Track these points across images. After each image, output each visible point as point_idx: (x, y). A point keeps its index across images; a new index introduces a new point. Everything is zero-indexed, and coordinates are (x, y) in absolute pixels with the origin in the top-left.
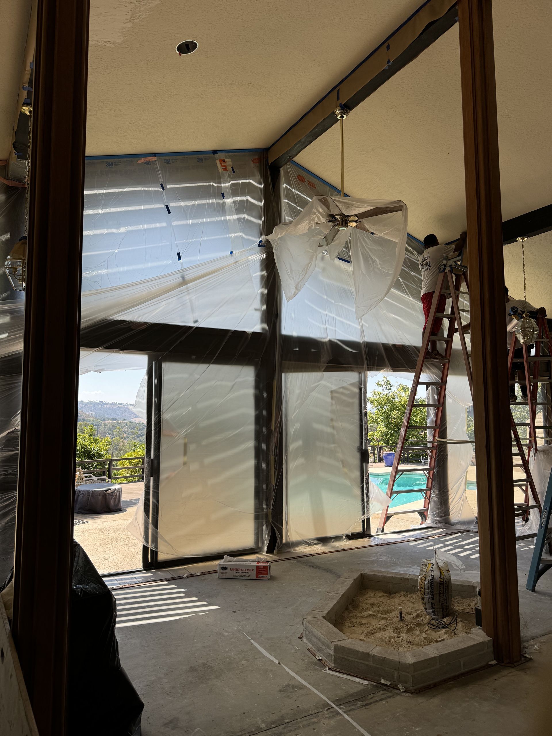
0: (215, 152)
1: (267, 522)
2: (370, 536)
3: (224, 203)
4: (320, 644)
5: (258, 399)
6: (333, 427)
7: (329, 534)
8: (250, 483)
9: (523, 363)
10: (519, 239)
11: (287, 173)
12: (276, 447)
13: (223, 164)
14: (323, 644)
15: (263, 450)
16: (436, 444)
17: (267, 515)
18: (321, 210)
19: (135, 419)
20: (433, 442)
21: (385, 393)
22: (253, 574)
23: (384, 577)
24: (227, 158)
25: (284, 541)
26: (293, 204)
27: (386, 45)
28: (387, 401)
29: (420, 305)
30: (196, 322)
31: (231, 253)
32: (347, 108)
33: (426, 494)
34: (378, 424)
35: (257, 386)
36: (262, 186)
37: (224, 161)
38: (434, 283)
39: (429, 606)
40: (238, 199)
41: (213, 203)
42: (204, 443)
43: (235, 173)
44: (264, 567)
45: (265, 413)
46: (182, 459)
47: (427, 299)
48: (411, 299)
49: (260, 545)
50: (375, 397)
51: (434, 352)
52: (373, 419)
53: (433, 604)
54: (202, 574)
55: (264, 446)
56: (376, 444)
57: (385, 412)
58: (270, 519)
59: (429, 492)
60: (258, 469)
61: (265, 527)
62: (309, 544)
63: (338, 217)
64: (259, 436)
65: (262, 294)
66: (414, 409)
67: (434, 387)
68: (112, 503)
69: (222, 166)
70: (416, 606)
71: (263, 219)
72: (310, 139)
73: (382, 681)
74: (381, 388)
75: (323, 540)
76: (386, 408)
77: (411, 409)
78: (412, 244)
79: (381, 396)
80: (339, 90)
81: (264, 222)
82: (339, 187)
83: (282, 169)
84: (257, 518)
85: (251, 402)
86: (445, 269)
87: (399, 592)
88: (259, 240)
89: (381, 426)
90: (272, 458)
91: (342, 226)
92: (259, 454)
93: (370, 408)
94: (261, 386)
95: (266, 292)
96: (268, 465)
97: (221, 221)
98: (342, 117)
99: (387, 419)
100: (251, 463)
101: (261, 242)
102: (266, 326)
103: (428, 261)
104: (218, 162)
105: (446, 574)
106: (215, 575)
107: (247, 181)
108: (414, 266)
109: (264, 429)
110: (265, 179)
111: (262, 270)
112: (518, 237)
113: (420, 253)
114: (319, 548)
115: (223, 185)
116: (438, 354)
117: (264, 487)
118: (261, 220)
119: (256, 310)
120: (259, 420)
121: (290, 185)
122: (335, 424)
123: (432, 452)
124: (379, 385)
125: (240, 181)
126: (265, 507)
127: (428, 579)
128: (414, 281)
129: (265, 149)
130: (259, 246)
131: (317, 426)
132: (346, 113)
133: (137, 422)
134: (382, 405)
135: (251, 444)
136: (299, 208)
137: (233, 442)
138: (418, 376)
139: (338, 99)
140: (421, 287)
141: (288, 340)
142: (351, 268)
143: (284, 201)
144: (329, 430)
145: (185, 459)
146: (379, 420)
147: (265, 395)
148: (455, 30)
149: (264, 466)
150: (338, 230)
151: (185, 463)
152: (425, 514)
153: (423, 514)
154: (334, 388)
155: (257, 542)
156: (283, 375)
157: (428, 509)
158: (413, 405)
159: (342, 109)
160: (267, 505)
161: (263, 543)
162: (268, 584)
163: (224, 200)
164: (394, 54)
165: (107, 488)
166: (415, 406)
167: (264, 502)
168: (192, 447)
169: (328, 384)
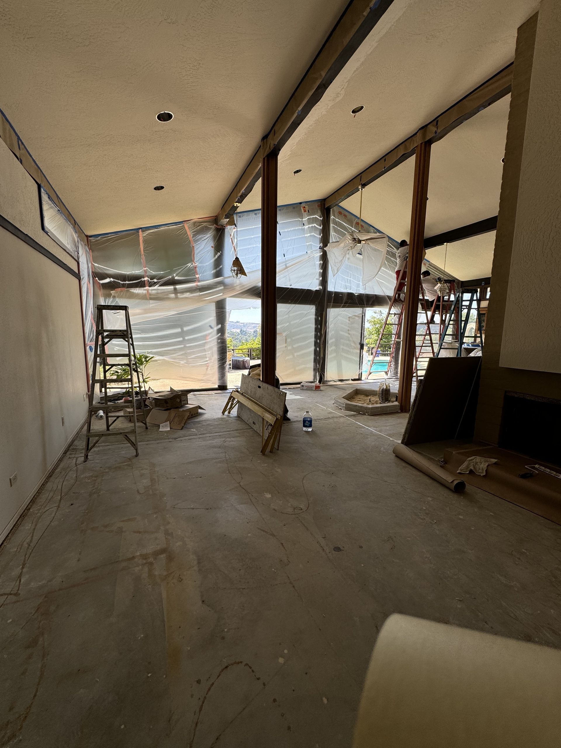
0: (301, 203)
1: (319, 372)
2: (361, 380)
3: (304, 228)
4: (340, 404)
5: (316, 320)
6: (349, 334)
7: (344, 379)
8: (312, 357)
9: (440, 304)
10: (445, 244)
11: (333, 211)
12: (323, 341)
13: (304, 209)
14: (341, 404)
15: (318, 343)
16: (395, 342)
17: (319, 369)
18: (349, 238)
19: (233, 330)
20: (395, 341)
21: (378, 318)
22: (314, 388)
23: (366, 390)
24: (306, 206)
25: (325, 380)
26: (336, 227)
27: (384, 158)
28: (379, 322)
29: (395, 275)
30: (291, 285)
31: (307, 252)
32: (364, 185)
33: (389, 364)
34: (372, 334)
35: (316, 315)
36: (322, 219)
37: (305, 207)
38: (401, 266)
39: (381, 398)
40: (310, 226)
41: (299, 229)
42: (294, 338)
43: (310, 213)
44: (318, 386)
45: (319, 326)
46: (285, 345)
47: (398, 273)
48: (391, 272)
49: (315, 381)
50: (372, 320)
51: (399, 299)
52: (370, 332)
53: (382, 397)
54: (293, 388)
55: (318, 341)
56: (371, 346)
57: (377, 328)
58: (320, 371)
59: (390, 363)
60: (315, 351)
61: (317, 373)
62: (335, 382)
63: (357, 240)
64: (316, 337)
65: (320, 272)
66: (386, 325)
67: (398, 315)
68: (247, 365)
69: (304, 210)
70: (376, 399)
71: (321, 235)
72: (346, 197)
73: (361, 413)
74: (376, 314)
75: (341, 380)
76: (377, 326)
77: (385, 325)
78: (392, 243)
79: (375, 319)
80: (361, 176)
81: (322, 236)
82: (359, 216)
83: (331, 209)
84: (314, 370)
85: (313, 321)
86: (407, 259)
87: (370, 395)
88: (319, 246)
89: (374, 336)
90: (322, 346)
91: (359, 244)
92: (316, 344)
93: (367, 325)
94: (318, 314)
95: (322, 271)
96: (320, 349)
97: (303, 237)
98: (362, 189)
99: (378, 332)
100: (313, 348)
101: (320, 246)
102: (321, 288)
103: (399, 254)
104: (302, 208)
105: (388, 387)
106: (299, 389)
107: (315, 216)
108: (393, 255)
109: (319, 334)
110: (323, 215)
111: (320, 261)
112: (445, 243)
113: (398, 249)
114: (339, 383)
115: (304, 219)
116: (400, 300)
117: (318, 358)
118: (320, 235)
119: (317, 279)
120: (316, 330)
121: (335, 217)
122: (350, 332)
123: (393, 346)
124: (375, 313)
125: (312, 217)
126: (318, 365)
127: (382, 389)
128: (393, 263)
129: (324, 199)
130: (319, 248)
131: (342, 333)
132: (364, 188)
133: (234, 331)
134: (376, 324)
135: (313, 340)
136: (338, 228)
137: (305, 339)
138: (390, 310)
139: (361, 181)
140: (396, 266)
141: (330, 293)
142: (362, 257)
143: (332, 225)
144: (347, 335)
145: (286, 345)
146: (373, 332)
147: (320, 319)
148: (414, 157)
149: (318, 349)
150: (356, 244)
151: (286, 347)
152: (387, 373)
153: (386, 373)
154: (350, 316)
155: (314, 379)
156: (328, 309)
157: (389, 371)
158: (386, 324)
159: (362, 186)
160: (319, 365)
161: (317, 380)
162: (320, 392)
163: (304, 227)
164: (388, 164)
165: (244, 359)
166: (387, 324)
167: (318, 364)
168: (289, 340)
169: (348, 314)
